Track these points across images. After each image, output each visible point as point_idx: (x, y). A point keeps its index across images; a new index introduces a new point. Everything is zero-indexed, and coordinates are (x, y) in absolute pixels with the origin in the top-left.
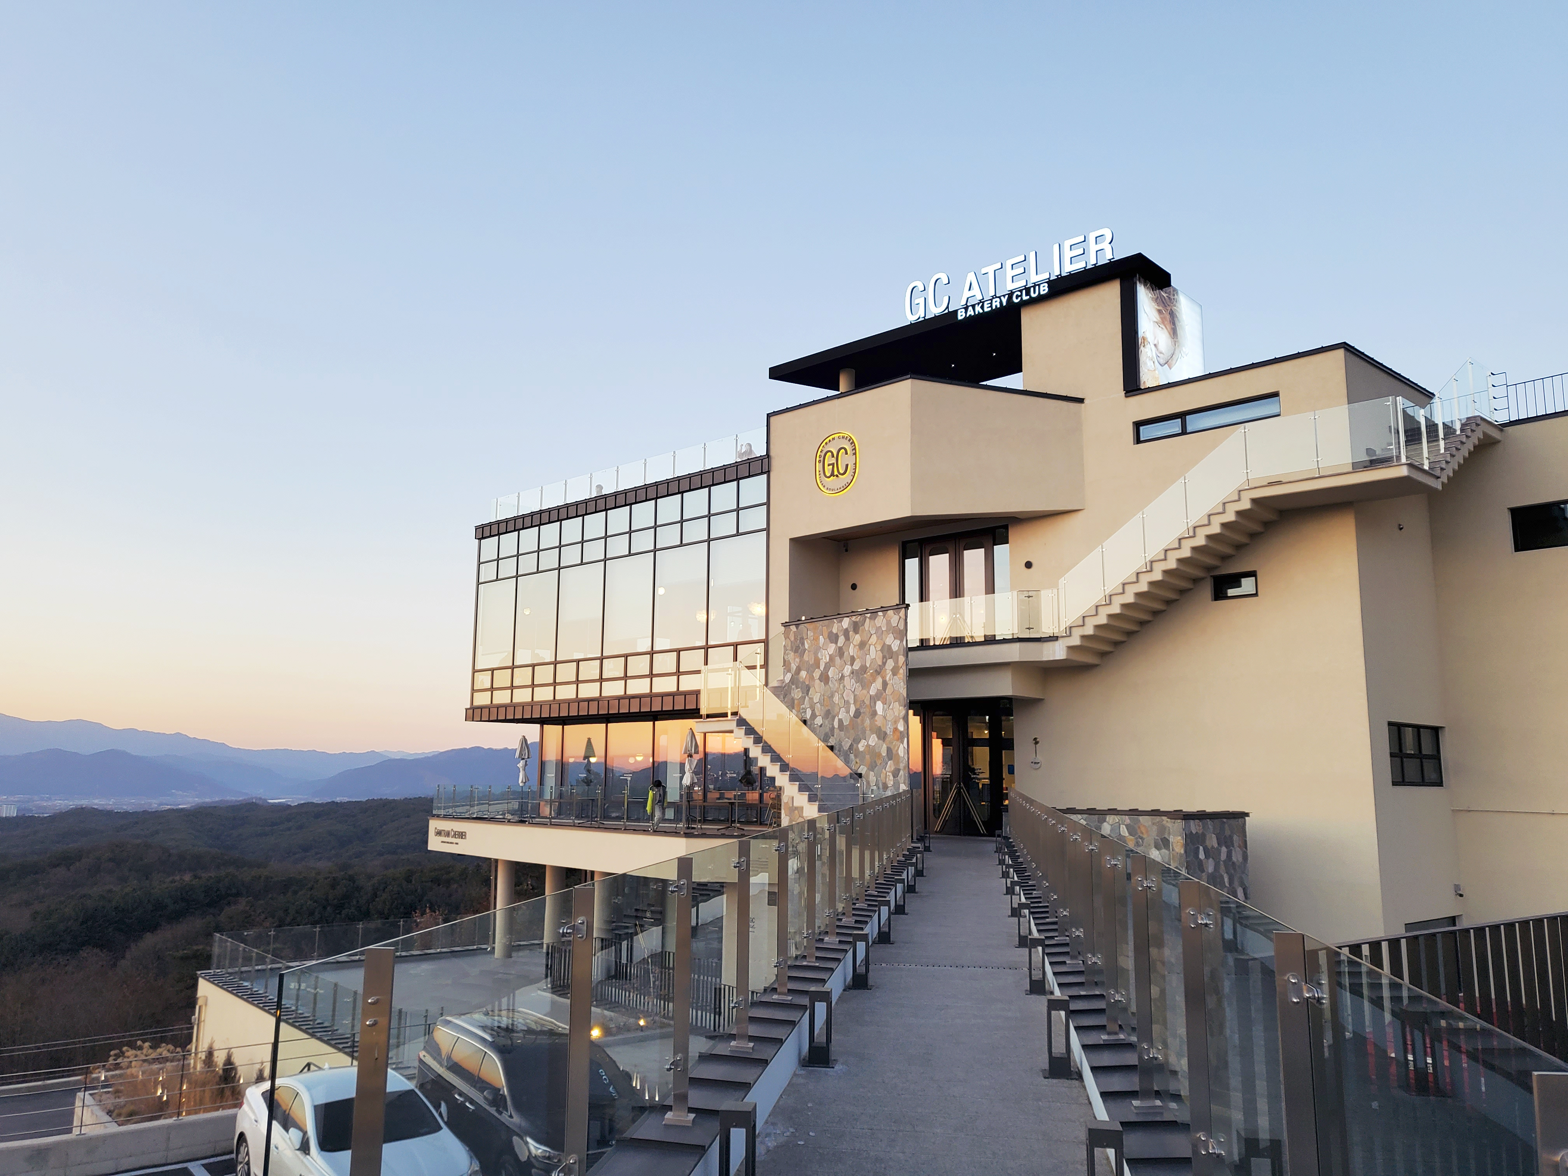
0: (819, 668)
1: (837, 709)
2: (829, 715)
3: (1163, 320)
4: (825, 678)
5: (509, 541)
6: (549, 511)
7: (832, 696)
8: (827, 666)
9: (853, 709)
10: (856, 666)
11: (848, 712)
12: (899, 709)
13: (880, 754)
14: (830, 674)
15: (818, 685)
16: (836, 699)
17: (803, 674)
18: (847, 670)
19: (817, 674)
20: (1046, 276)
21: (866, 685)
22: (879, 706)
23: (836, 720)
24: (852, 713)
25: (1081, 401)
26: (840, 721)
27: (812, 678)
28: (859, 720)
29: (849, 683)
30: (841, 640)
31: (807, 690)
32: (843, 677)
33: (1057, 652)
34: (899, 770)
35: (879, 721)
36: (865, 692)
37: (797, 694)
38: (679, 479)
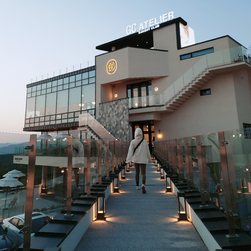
0: (107, 114)
1: (112, 124)
2: (110, 125)
3: (186, 33)
4: (109, 116)
5: (34, 88)
6: (44, 81)
7: (111, 121)
8: (110, 113)
9: (116, 123)
10: (116, 113)
11: (114, 124)
12: (127, 123)
13: (122, 134)
14: (110, 115)
15: (107, 118)
16: (112, 121)
17: (104, 115)
18: (114, 114)
19: (107, 115)
20: (159, 23)
21: (119, 117)
22: (122, 123)
23: (112, 126)
24: (116, 124)
25: (167, 51)
26: (113, 126)
27: (106, 116)
28: (117, 126)
29: (115, 117)
30: (113, 107)
31: (105, 119)
32: (113, 116)
33: (164, 109)
34: (127, 138)
35: (122, 126)
36: (119, 119)
37: (102, 120)
38: (74, 72)
